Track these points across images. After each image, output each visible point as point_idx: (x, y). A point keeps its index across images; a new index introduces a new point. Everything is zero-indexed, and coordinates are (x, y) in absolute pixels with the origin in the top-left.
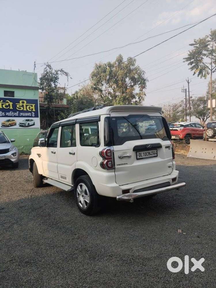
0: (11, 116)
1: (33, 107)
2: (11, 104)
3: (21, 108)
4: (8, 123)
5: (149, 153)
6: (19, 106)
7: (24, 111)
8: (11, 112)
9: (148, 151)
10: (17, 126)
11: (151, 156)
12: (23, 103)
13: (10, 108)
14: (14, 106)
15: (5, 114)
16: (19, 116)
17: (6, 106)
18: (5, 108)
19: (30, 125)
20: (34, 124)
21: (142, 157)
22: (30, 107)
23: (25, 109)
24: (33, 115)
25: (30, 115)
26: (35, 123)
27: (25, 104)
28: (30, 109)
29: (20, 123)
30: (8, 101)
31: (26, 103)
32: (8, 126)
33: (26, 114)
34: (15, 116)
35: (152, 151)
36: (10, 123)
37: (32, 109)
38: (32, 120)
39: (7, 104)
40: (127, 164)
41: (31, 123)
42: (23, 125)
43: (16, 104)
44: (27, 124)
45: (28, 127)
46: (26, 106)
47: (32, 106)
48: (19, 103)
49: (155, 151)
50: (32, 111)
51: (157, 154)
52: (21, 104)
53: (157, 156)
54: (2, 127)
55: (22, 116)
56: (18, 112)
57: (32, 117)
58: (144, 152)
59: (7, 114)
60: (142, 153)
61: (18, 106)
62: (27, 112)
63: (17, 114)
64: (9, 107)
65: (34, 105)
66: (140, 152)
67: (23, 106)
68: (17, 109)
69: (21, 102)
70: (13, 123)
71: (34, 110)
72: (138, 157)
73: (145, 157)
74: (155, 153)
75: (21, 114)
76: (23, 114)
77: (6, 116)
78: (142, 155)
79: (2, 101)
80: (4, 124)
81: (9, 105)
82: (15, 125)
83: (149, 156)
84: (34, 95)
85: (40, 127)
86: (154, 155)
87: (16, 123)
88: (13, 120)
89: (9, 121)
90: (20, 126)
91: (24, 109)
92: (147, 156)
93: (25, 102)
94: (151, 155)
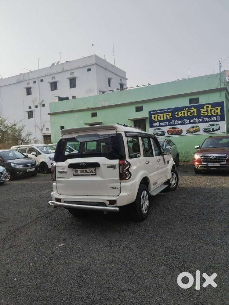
0: (196, 123)
1: (219, 111)
2: (195, 110)
3: (205, 114)
4: (192, 130)
5: (86, 171)
6: (204, 112)
7: (209, 115)
8: (196, 119)
9: (85, 169)
10: (201, 132)
11: (88, 174)
12: (208, 107)
13: (195, 115)
14: (199, 112)
15: (190, 121)
16: (203, 122)
17: (191, 114)
18: (190, 115)
19: (215, 129)
20: (219, 129)
21: (78, 174)
22: (215, 111)
23: (210, 114)
24: (219, 119)
25: (215, 119)
26: (221, 127)
27: (209, 109)
28: (215, 113)
29: (204, 129)
30: (193, 108)
31: (211, 108)
32: (193, 133)
33: (211, 119)
34: (199, 122)
35: (89, 169)
36: (194, 129)
37: (217, 113)
38: (217, 125)
39: (192, 111)
40: (64, 178)
41: (216, 128)
42: (207, 130)
43: (201, 110)
44: (211, 130)
45: (213, 133)
46: (211, 110)
47: (217, 109)
48: (204, 108)
49: (93, 170)
50: (217, 115)
51: (96, 172)
52: (205, 109)
53: (95, 175)
54: (186, 133)
55: (207, 122)
56: (202, 118)
57: (217, 121)
58: (81, 169)
59: (192, 121)
60: (79, 170)
61: (202, 112)
62: (212, 116)
63: (201, 120)
64: (193, 114)
65: (219, 108)
66: (77, 170)
67: (207, 111)
68: (201, 114)
69: (205, 107)
70: (197, 129)
71: (219, 113)
72: (75, 174)
73: (81, 174)
74: (93, 171)
75: (206, 119)
76: (207, 119)
77: (191, 123)
78: (79, 172)
79: (187, 109)
80: (189, 131)
81: (194, 112)
82: (199, 131)
83: (86, 174)
84: (220, 97)
85: (226, 132)
86: (91, 173)
87: (200, 129)
88: (197, 127)
89: (193, 127)
90: (204, 132)
91: (208, 114)
92: (83, 174)
93: (210, 106)
94: (88, 172)
